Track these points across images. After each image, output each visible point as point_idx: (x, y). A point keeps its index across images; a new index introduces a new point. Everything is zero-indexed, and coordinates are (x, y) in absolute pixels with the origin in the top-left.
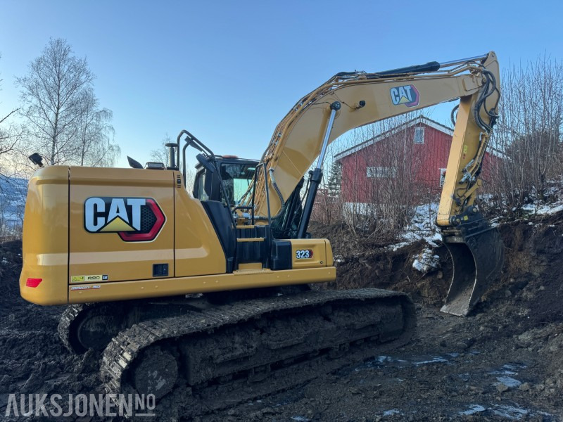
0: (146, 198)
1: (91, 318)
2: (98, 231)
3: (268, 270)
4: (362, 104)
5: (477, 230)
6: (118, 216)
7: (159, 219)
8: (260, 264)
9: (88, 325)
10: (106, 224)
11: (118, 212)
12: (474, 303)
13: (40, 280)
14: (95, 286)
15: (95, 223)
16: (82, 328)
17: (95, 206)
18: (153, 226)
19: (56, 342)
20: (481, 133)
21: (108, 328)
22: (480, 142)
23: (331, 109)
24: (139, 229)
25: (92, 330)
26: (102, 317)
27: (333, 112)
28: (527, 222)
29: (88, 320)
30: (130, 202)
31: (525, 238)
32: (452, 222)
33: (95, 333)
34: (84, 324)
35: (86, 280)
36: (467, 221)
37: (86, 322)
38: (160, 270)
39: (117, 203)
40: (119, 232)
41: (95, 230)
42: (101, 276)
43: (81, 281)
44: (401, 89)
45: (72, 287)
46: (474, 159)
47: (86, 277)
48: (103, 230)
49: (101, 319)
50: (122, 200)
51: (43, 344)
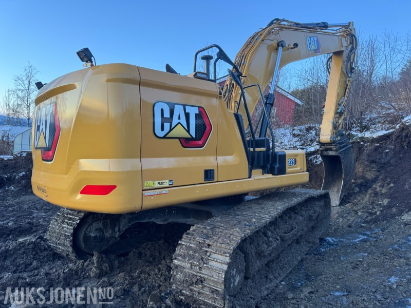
0: (199, 107)
1: (92, 224)
2: (164, 137)
3: (270, 176)
4: (296, 45)
5: (344, 146)
6: (179, 123)
7: (208, 128)
8: (261, 170)
9: (89, 230)
10: (171, 130)
11: (179, 118)
12: (342, 197)
13: (114, 187)
14: (164, 191)
15: (162, 129)
16: (85, 234)
17: (162, 110)
18: (204, 133)
19: (45, 250)
20: (348, 79)
21: (105, 232)
22: (347, 85)
23: (278, 46)
24: (194, 136)
25: (92, 235)
26: (100, 222)
27: (280, 48)
28: (359, 142)
29: (89, 226)
30: (188, 109)
31: (360, 153)
32: (333, 141)
33: (95, 237)
34: (86, 230)
35: (157, 185)
36: (339, 140)
37: (87, 228)
38: (209, 175)
39: (178, 110)
40: (179, 138)
41: (162, 136)
42: (167, 181)
43: (153, 186)
44: (312, 38)
45: (146, 193)
46: (344, 96)
47: (156, 182)
48: (167, 136)
49: (99, 224)
50: (182, 107)
51: (34, 253)
